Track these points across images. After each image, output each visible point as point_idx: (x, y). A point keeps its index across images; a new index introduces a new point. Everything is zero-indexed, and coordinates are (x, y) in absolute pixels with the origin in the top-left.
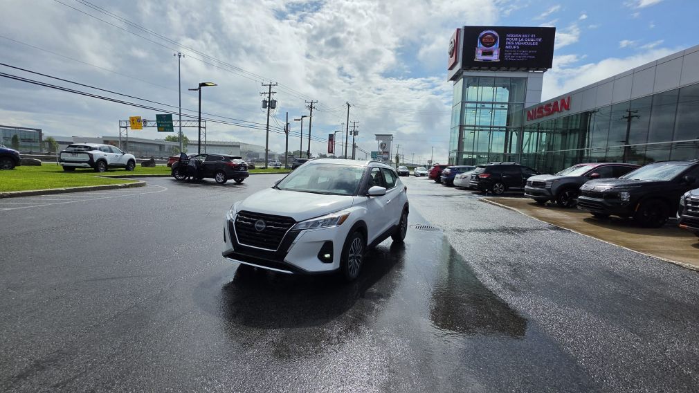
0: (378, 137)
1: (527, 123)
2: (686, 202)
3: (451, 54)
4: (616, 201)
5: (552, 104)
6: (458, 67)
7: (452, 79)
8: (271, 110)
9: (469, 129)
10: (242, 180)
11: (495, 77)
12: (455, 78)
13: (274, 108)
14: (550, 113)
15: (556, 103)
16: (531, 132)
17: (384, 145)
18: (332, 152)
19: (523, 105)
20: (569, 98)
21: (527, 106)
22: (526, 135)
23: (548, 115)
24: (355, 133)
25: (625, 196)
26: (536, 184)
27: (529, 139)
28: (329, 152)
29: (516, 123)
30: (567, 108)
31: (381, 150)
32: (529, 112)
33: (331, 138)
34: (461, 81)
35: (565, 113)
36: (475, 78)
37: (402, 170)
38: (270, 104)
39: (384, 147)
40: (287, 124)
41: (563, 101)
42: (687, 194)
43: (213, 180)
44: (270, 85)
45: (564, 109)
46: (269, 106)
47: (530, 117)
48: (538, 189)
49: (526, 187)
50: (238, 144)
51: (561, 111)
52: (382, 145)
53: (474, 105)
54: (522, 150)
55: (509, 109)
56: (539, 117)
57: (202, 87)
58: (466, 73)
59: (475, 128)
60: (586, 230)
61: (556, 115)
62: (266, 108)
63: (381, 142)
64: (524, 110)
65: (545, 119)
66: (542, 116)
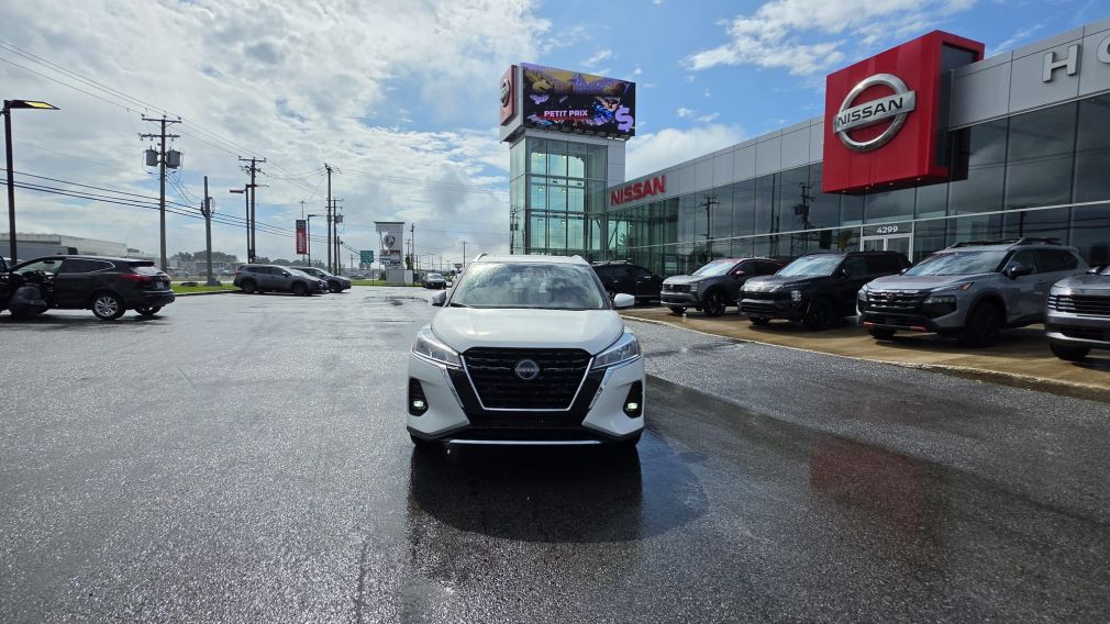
0: (380, 226)
1: (612, 208)
2: (868, 297)
3: (505, 101)
4: (786, 302)
5: (643, 183)
6: (518, 122)
7: (507, 140)
8: (169, 171)
9: (538, 216)
10: (157, 309)
11: (568, 142)
12: (512, 139)
13: (174, 166)
14: (641, 196)
15: (648, 183)
16: (618, 221)
17: (391, 240)
18: (304, 252)
19: (605, 183)
20: (663, 177)
21: (610, 185)
22: (612, 224)
23: (637, 198)
24: (338, 219)
25: (796, 295)
26: (677, 288)
27: (616, 229)
28: (298, 252)
29: (597, 209)
30: (662, 190)
31: (386, 248)
32: (613, 193)
33: (301, 227)
34: (522, 144)
35: (659, 197)
36: (541, 141)
37: (432, 280)
38: (165, 160)
39: (392, 243)
40: (207, 199)
41: (656, 181)
42: (865, 287)
43: (89, 313)
44: (163, 122)
45: (658, 191)
46: (163, 161)
47: (616, 200)
48: (681, 294)
49: (662, 292)
50: (57, 240)
51: (655, 193)
52: (387, 239)
53: (543, 180)
54: (608, 246)
55: (586, 188)
56: (627, 200)
57: (12, 111)
58: (529, 132)
59: (548, 214)
60: (769, 340)
61: (648, 199)
62: (155, 165)
63: (385, 234)
64: (605, 191)
65: (634, 203)
66: (630, 200)
